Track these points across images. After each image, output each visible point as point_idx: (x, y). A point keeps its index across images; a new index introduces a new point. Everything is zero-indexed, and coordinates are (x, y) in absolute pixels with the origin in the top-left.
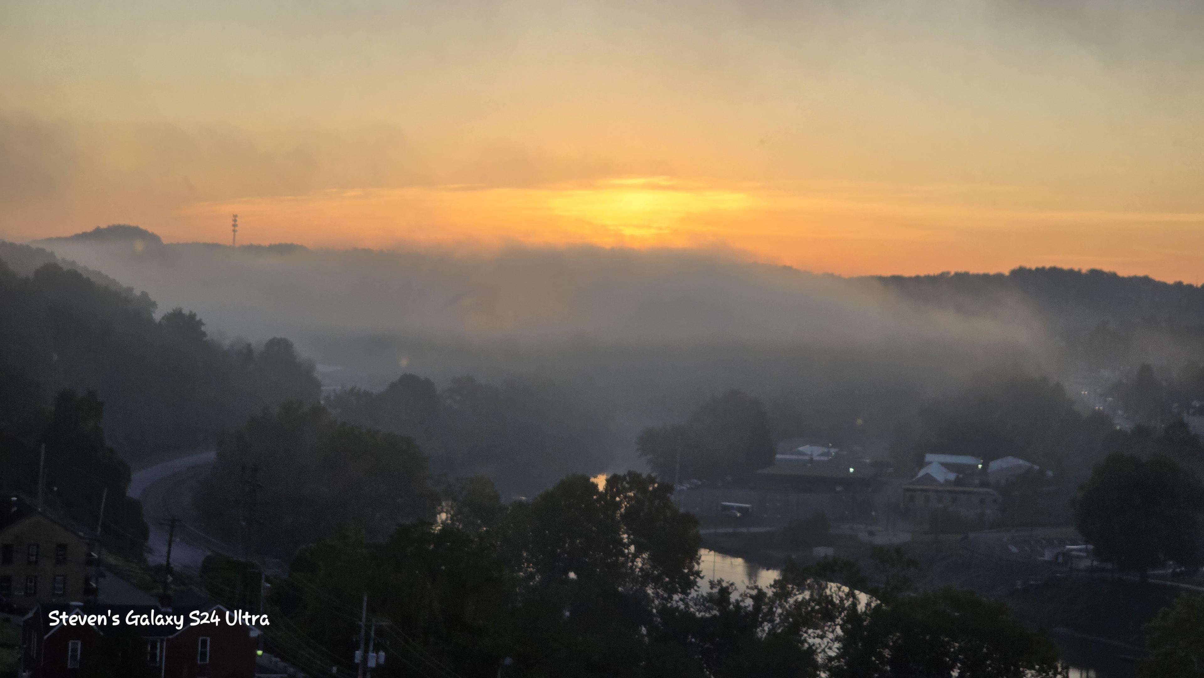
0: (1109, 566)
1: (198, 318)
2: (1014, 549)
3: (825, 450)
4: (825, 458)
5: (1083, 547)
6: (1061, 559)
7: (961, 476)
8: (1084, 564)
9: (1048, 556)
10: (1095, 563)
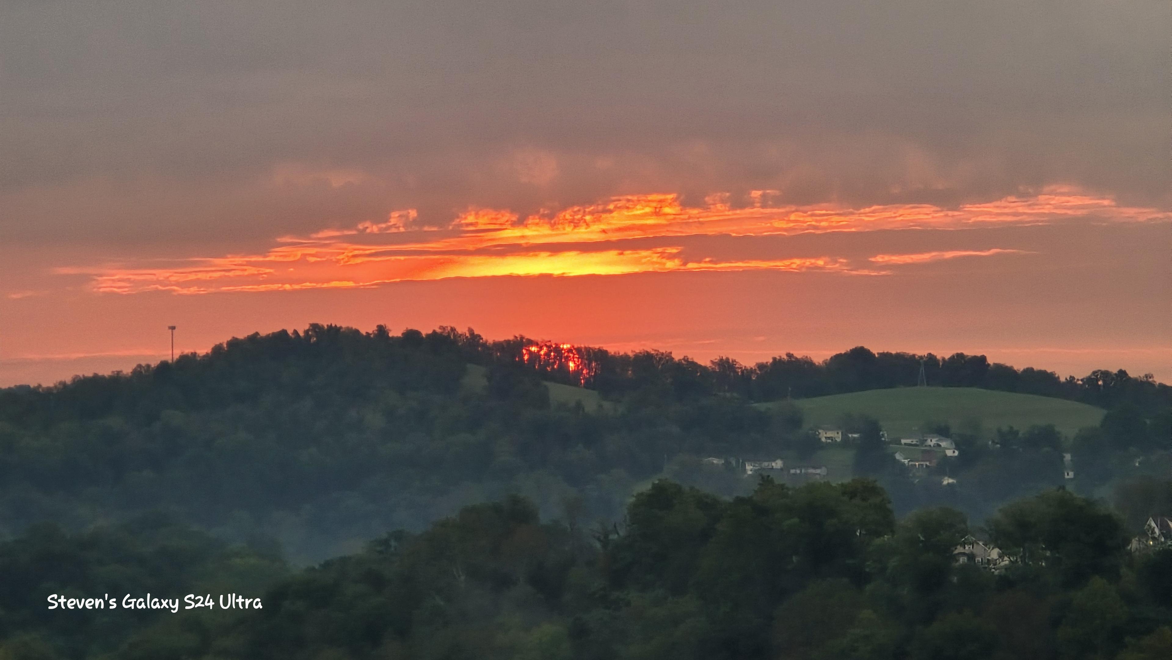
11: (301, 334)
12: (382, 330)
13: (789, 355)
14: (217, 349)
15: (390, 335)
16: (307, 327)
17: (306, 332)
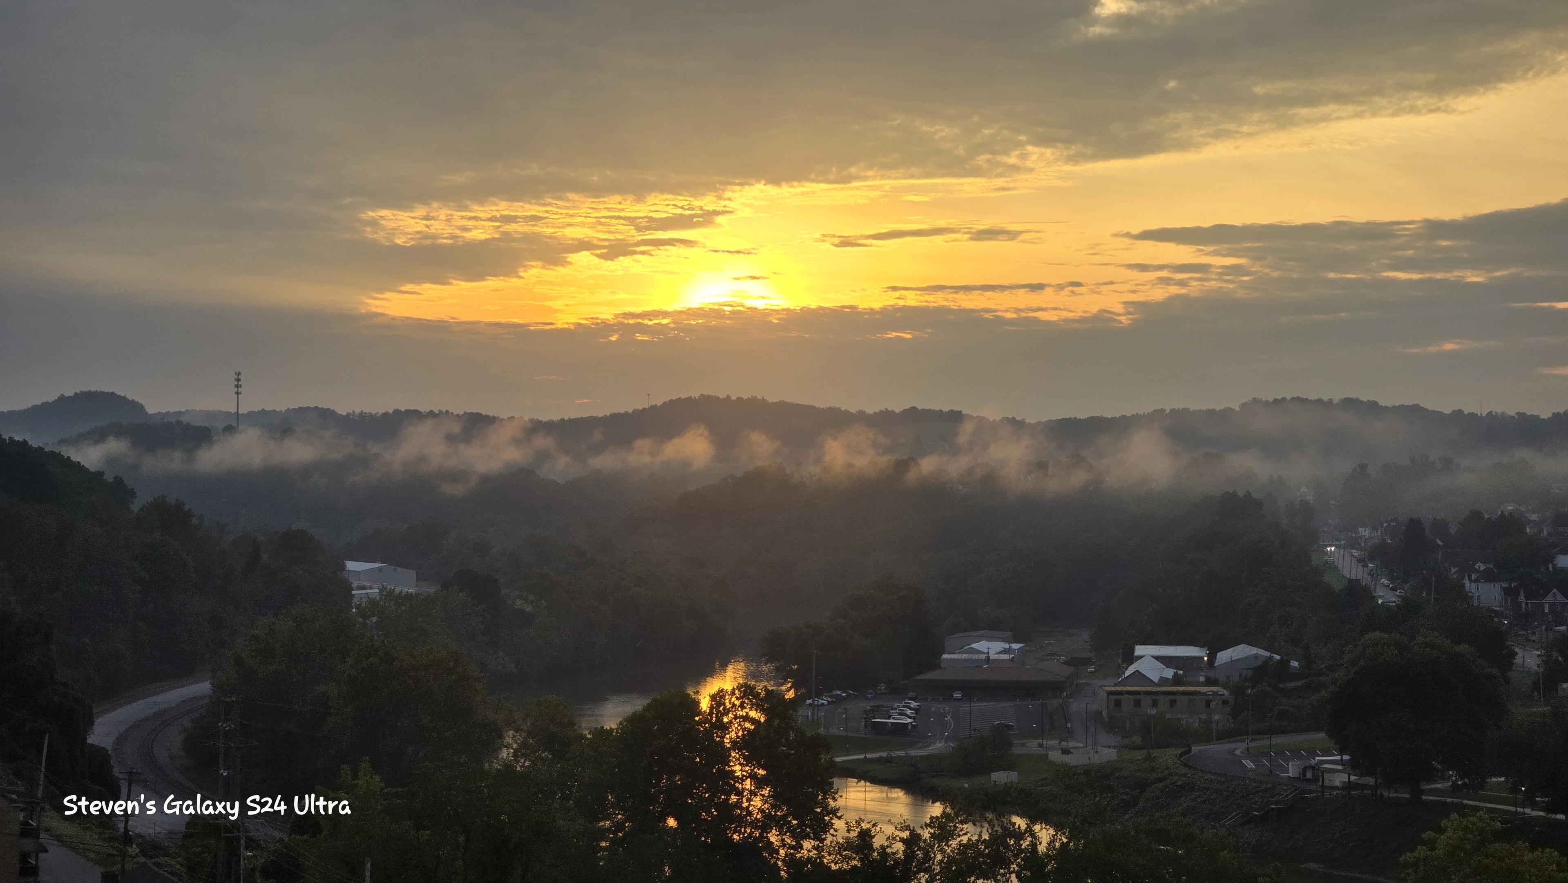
0: (1371, 781)
1: (186, 508)
2: (1249, 764)
3: (1007, 646)
4: (1005, 657)
5: (1339, 758)
6: (1309, 775)
7: (1181, 672)
8: (1339, 779)
9: (1293, 770)
10: (1353, 778)
11: (697, 398)
12: (728, 397)
13: (886, 409)
14: (665, 403)
15: (732, 399)
16: (699, 395)
17: (699, 397)
